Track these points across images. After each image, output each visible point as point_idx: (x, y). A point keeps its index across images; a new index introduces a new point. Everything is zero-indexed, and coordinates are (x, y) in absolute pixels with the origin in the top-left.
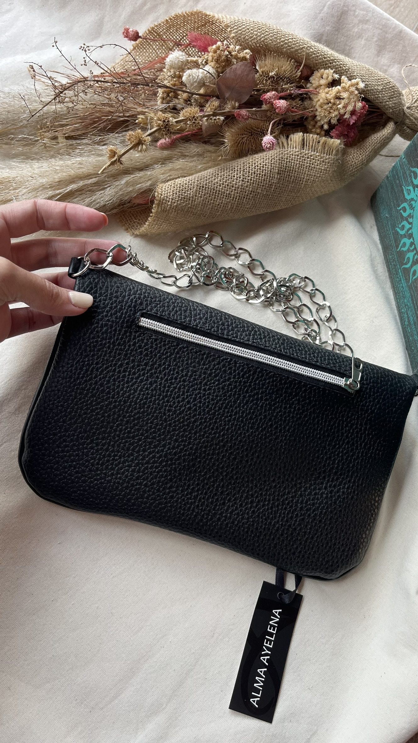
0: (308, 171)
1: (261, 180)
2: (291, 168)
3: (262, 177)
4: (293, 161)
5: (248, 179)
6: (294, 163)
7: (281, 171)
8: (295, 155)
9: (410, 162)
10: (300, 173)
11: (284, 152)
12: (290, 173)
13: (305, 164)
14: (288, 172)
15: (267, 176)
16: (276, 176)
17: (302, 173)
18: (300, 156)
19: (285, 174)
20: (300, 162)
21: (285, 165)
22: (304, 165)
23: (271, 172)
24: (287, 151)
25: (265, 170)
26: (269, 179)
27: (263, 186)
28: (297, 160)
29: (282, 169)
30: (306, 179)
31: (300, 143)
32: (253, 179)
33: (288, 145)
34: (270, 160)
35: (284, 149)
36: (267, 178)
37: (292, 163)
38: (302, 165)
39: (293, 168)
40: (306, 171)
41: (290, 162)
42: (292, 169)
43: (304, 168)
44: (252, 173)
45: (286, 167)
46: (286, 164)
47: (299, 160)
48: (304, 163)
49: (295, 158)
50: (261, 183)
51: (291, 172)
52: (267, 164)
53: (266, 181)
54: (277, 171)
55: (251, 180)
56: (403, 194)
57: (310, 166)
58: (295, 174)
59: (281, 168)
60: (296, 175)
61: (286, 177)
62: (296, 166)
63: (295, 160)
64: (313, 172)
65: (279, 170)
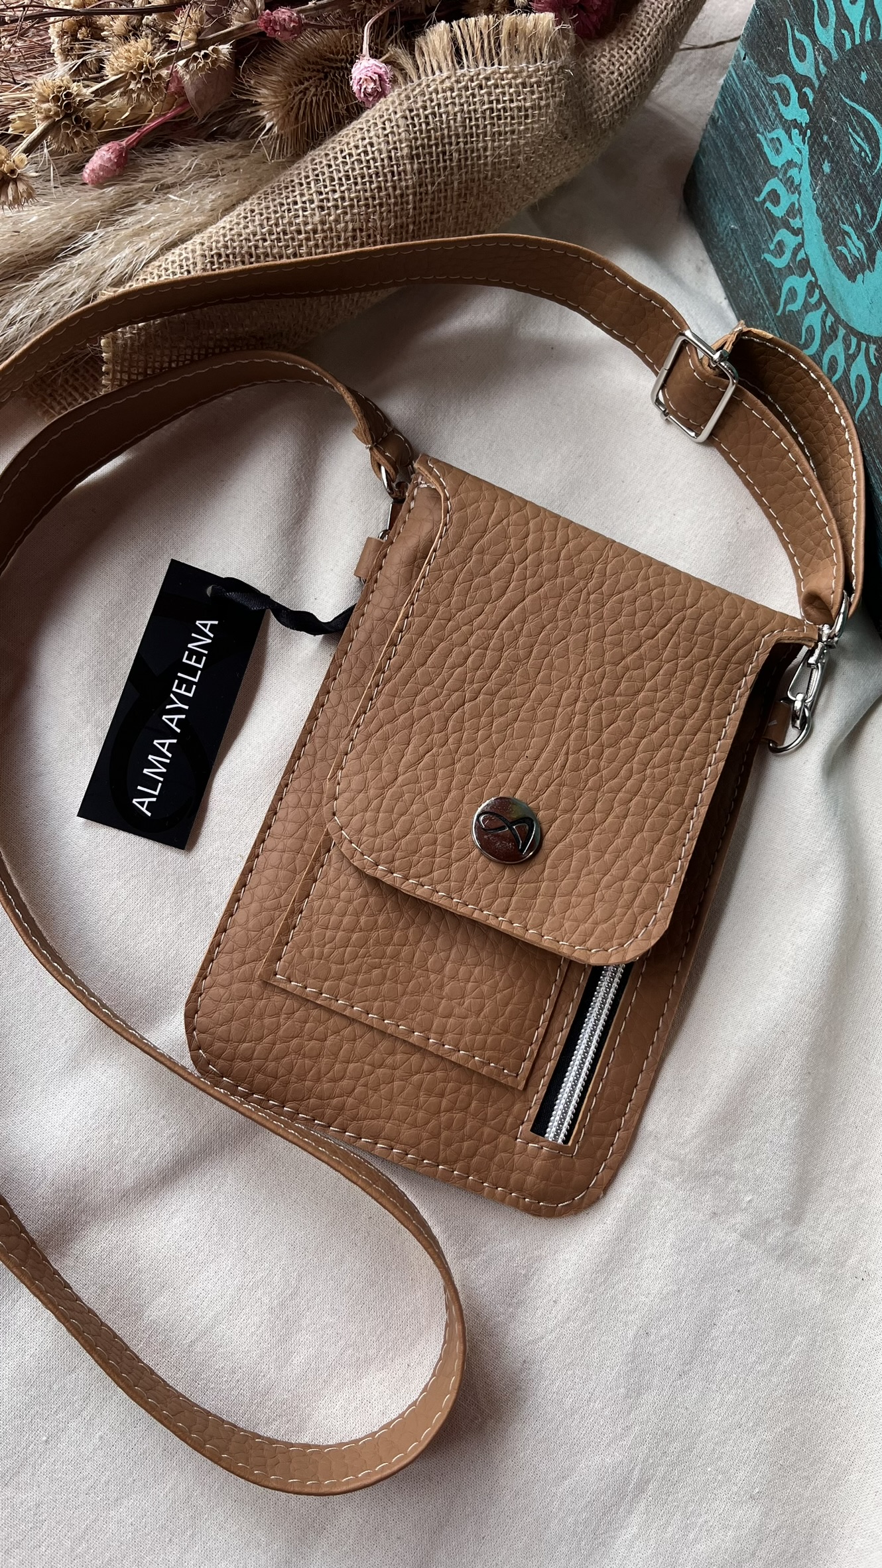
0: (493, 125)
1: (371, 190)
2: (442, 129)
3: (371, 182)
4: (442, 110)
5: (336, 200)
6: (448, 113)
7: (417, 148)
8: (444, 91)
9: (762, 63)
10: (472, 137)
11: (413, 90)
12: (444, 145)
13: (478, 106)
14: (437, 145)
15: (385, 175)
16: (408, 167)
17: (478, 136)
18: (459, 89)
19: (431, 154)
20: (462, 105)
21: (424, 126)
22: (475, 111)
23: (390, 158)
24: (419, 85)
25: (374, 159)
26: (392, 181)
27: (381, 205)
28: (454, 104)
29: (419, 142)
30: (494, 149)
31: (448, 53)
32: (346, 194)
33: (418, 69)
34: (380, 125)
35: (410, 84)
36: (386, 181)
37: (441, 116)
38: (469, 112)
39: (449, 127)
40: (485, 126)
41: (434, 114)
42: (446, 132)
43: (477, 119)
44: (340, 179)
45: (428, 131)
46: (428, 124)
47: (457, 100)
48: (475, 103)
49: (446, 99)
50: (374, 198)
51: (446, 140)
52: (374, 140)
53: (386, 189)
54: (406, 151)
55: (343, 199)
56: (763, 154)
57: (492, 110)
58: (458, 143)
59: (416, 139)
60: (462, 145)
61: (438, 162)
62: (455, 120)
63: (447, 106)
64: (506, 125)
65: (410, 147)
